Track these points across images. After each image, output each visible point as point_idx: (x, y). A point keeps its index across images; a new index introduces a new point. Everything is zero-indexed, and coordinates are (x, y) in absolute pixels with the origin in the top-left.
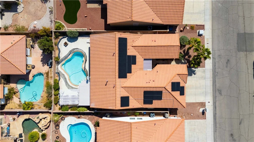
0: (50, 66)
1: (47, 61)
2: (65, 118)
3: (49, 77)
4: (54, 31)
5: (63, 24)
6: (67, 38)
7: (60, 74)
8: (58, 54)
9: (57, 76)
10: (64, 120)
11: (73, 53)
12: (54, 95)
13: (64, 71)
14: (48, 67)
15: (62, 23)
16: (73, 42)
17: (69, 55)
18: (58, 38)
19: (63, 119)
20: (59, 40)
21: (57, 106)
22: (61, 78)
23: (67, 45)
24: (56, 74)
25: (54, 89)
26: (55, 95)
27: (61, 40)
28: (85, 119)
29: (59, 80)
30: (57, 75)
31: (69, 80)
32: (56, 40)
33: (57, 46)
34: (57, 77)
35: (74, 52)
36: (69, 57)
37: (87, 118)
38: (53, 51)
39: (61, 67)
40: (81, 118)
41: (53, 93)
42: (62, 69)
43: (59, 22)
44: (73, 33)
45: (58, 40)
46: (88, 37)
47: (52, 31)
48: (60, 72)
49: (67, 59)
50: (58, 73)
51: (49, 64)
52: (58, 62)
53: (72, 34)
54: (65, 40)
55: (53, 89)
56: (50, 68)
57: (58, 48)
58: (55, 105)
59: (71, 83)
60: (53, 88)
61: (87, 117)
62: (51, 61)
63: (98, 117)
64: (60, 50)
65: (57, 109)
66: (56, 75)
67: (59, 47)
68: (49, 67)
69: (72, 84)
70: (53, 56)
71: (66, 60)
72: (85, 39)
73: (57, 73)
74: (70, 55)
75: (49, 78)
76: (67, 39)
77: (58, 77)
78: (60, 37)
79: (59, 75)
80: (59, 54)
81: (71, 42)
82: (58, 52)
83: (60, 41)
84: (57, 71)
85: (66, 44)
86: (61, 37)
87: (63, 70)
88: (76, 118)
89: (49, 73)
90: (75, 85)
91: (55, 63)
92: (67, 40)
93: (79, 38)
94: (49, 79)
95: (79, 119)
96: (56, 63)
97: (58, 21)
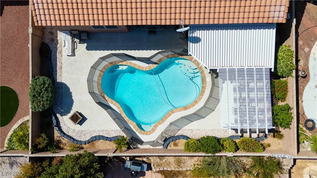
0: (145, 166)
1: (130, 176)
2: (309, 118)
3: (177, 169)
4: (32, 153)
5: (15, 126)
6: (58, 115)
7: (168, 136)
8: (108, 142)
9: (176, 145)
10: (312, 121)
11: (104, 97)
12: (236, 151)
13: (160, 123)
14: (148, 173)
15: (13, 129)
16: (71, 96)
17: (110, 108)
18: (59, 142)
19: (310, 124)
20: (65, 140)
21: (269, 145)
22: (179, 133)
23: (80, 114)
24: (169, 148)
25: (216, 151)
26: (237, 149)
27: (64, 134)
28: (311, 55)
29: (187, 138)
30: (172, 144)
31: (186, 108)
32: (65, 147)
33: (84, 146)
34: (179, 144)
35: (101, 93)
36: (118, 108)
37: (307, 50)
38: (96, 155)
39: (147, 134)
40: (308, 68)
41: (230, 154)
42: (153, 130)
43: (10, 141)
44: (37, 89)
45: (63, 141)
46: (56, 52)
47: (30, 157)
48: (164, 135)
49: (124, 115)
50: (165, 141)
51: (138, 169)
52: (134, 141)
53: (40, 93)
54: (65, 121)
55: (217, 154)
56: (149, 168)
57: (89, 142)
58: (266, 150)
59: (196, 102)
60: (214, 153)
61: (303, 50)
62: (128, 164)
63: (302, 16)
64: (95, 137)
65: (279, 144)
66: (171, 146)
67: (87, 139)
68: (147, 170)
69: (200, 99)
70: (111, 155)
71: (126, 119)
72: (63, 62)
73: (166, 145)
74: (111, 105)
75: (180, 169)
76: (62, 115)
77: (177, 141)
78: (55, 136)
79: (171, 140)
80: (107, 139)
81: (73, 104)
82: (102, 140)
83: (68, 136)
84: (160, 145)
85: (79, 119)
86: (57, 134)
87: (156, 126)
88: (306, 84)
89: (165, 169)
90: (202, 92)
91: (135, 150)
92: (65, 115)
93: (59, 80)
94: (184, 169)
95: (310, 73)
96: (135, 148)
97: (6, 141)
